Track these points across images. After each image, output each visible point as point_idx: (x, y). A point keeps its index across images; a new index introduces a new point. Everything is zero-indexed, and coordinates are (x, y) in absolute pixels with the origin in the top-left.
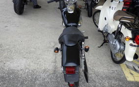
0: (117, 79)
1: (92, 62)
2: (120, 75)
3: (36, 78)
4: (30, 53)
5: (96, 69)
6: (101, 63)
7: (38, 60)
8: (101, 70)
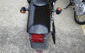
0: (78, 37)
1: (58, 22)
2: (81, 34)
3: (7, 34)
4: (4, 11)
5: (61, 28)
6: (65, 23)
7: (11, 18)
8: (65, 29)
